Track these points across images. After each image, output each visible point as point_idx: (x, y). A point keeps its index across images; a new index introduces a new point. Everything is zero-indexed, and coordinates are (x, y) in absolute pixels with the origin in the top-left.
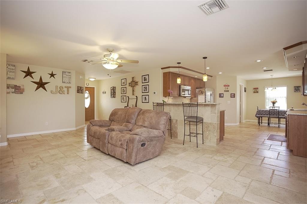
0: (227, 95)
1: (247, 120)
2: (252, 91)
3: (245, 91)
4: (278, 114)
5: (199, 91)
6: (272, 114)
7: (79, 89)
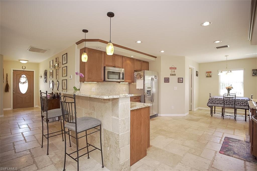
0: (174, 80)
1: (200, 108)
2: (205, 75)
3: (197, 75)
4: (235, 103)
5: (137, 74)
6: (227, 103)
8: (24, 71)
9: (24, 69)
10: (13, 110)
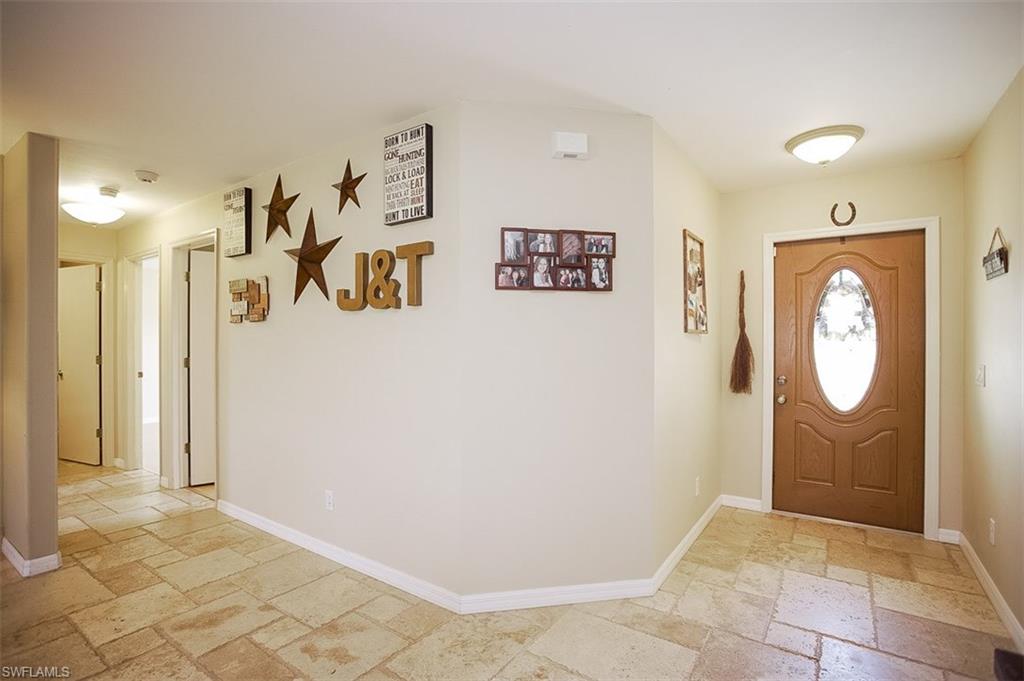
7: (531, 254)
8: (843, 239)
9: (848, 223)
10: (771, 516)
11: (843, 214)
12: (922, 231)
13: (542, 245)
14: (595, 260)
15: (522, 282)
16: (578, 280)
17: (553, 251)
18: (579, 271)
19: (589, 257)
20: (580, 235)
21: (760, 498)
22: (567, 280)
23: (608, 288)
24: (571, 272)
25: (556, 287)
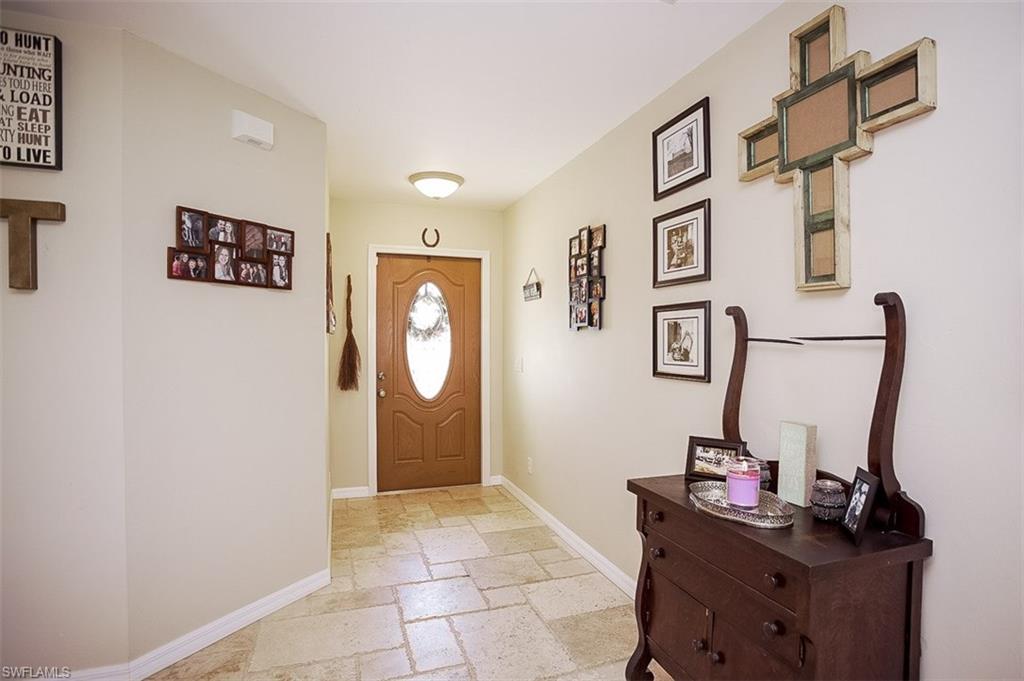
7: (213, 242)
8: (429, 258)
9: (434, 246)
10: (378, 497)
11: (431, 238)
12: (480, 260)
13: (222, 234)
14: (276, 257)
15: (200, 272)
16: (258, 276)
17: (234, 242)
18: (260, 266)
19: (270, 253)
20: (264, 228)
21: (368, 485)
22: (248, 275)
23: (288, 287)
24: (251, 267)
25: (237, 282)
